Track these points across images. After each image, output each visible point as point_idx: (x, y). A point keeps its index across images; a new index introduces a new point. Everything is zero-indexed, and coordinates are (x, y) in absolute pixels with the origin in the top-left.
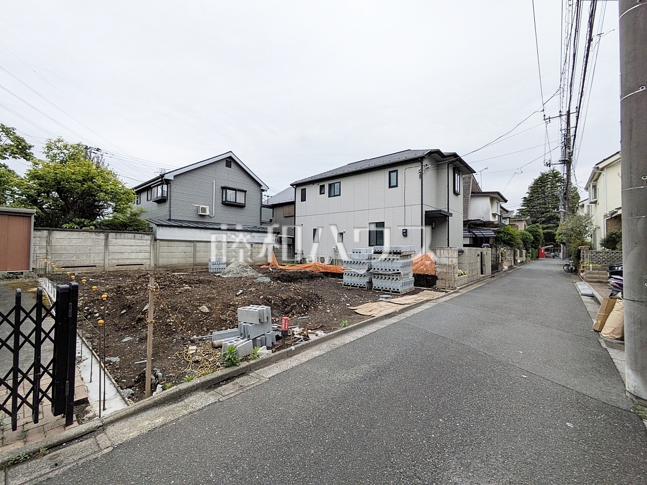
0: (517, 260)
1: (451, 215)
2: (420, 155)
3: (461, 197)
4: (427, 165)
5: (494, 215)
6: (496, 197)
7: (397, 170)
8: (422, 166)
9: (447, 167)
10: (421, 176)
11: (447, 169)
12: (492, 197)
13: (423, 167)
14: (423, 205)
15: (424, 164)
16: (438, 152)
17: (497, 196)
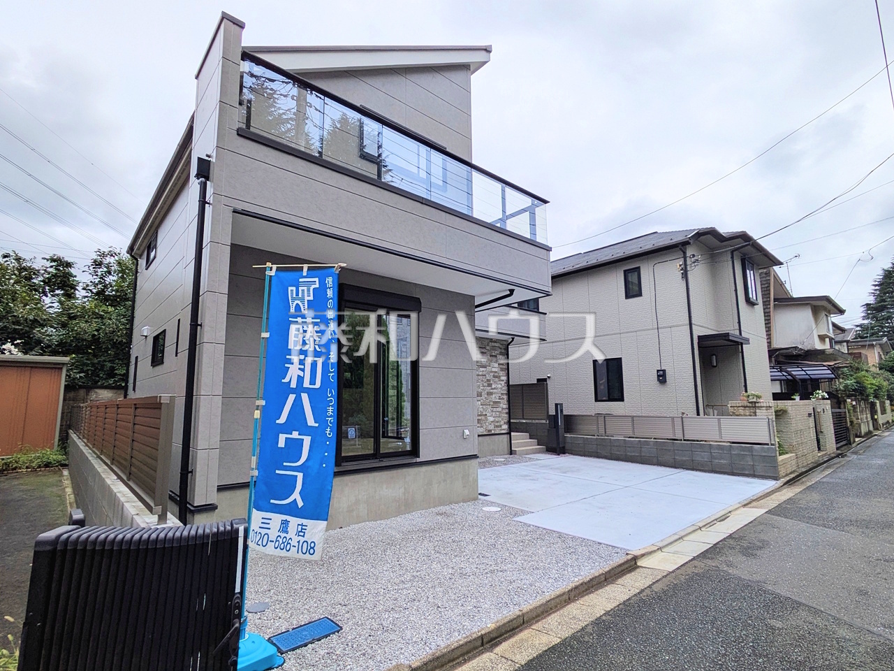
0: (876, 420)
1: (747, 341)
2: (680, 238)
3: (759, 308)
4: (694, 256)
5: (822, 338)
6: (822, 306)
7: (639, 268)
8: (685, 258)
9: (730, 258)
10: (685, 275)
11: (731, 262)
12: (815, 306)
13: (688, 259)
14: (693, 326)
15: (688, 255)
16: (712, 232)
17: (824, 303)
